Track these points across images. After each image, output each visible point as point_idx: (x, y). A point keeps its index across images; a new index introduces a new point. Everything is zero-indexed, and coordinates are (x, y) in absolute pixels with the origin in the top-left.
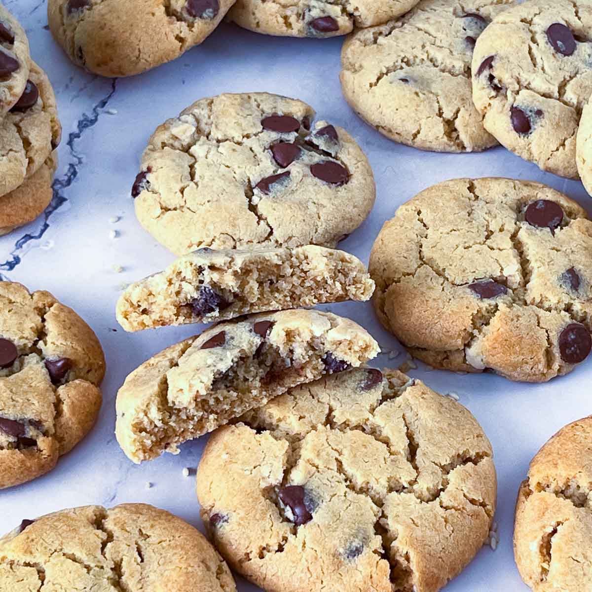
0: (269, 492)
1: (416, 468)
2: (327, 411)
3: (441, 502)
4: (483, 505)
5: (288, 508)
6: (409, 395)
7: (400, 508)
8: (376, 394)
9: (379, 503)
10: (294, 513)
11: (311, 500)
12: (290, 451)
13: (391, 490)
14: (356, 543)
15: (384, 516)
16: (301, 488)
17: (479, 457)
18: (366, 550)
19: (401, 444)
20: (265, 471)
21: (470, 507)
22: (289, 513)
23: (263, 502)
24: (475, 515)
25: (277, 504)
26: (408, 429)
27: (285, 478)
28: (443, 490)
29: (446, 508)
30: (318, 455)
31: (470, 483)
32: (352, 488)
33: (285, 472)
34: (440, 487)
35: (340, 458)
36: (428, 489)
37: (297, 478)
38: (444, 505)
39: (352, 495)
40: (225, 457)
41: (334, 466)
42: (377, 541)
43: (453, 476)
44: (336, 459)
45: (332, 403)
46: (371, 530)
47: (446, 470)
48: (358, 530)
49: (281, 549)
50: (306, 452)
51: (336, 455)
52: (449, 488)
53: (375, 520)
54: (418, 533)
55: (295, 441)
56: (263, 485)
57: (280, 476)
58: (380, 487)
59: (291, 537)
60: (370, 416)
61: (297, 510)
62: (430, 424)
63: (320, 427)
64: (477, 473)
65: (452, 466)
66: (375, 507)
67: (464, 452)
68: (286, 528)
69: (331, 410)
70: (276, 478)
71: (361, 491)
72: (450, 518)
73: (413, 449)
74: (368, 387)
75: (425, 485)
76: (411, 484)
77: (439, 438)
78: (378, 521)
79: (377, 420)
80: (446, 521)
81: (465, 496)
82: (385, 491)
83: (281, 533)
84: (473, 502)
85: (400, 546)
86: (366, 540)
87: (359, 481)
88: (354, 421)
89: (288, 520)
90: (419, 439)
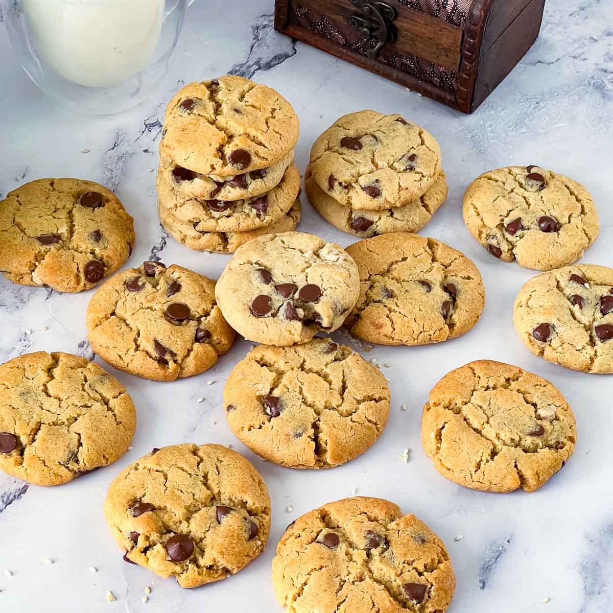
0: (259, 398)
1: (343, 399)
2: (302, 361)
3: (351, 419)
4: (376, 424)
5: (268, 408)
6: (350, 360)
7: (329, 418)
8: (331, 357)
9: (318, 413)
10: (271, 411)
11: (281, 405)
12: (276, 379)
13: (326, 407)
14: (300, 431)
15: (319, 420)
16: (277, 398)
17: (381, 399)
18: (304, 435)
19: (337, 385)
20: (260, 387)
21: (367, 423)
22: (268, 411)
23: (256, 403)
24: (370, 428)
25: (263, 405)
26: (344, 377)
27: (271, 392)
28: (355, 412)
29: (354, 422)
30: (291, 383)
31: (370, 411)
32: (305, 403)
33: (271, 389)
34: (354, 411)
35: (302, 387)
36: (346, 410)
37: (276, 393)
38: (353, 420)
39: (303, 406)
40: (241, 376)
41: (298, 390)
42: (311, 432)
43: (361, 406)
44: (300, 387)
45: (306, 357)
46: (310, 426)
47: (359, 402)
48: (303, 424)
49: (260, 428)
50: (285, 381)
51: (300, 385)
52: (358, 411)
53: (313, 421)
54: (335, 431)
55: (280, 374)
56: (258, 394)
57: (268, 391)
58: (320, 405)
59: (267, 423)
60: (325, 368)
61: (273, 409)
62: (357, 377)
63: (295, 369)
64: (376, 407)
65: (364, 401)
66: (315, 415)
67: (372, 395)
68: (265, 418)
69: (304, 361)
70: (265, 392)
71: (310, 406)
72: (354, 427)
73: (344, 388)
74: (328, 352)
75: (344, 408)
76: (338, 406)
77: (359, 385)
78: (315, 423)
79: (327, 370)
80: (352, 428)
81: (366, 417)
82: (323, 408)
83: (262, 419)
84: (369, 421)
85: (323, 436)
86: (305, 430)
87: (309, 401)
88: (315, 369)
89: (268, 414)
90: (348, 384)
